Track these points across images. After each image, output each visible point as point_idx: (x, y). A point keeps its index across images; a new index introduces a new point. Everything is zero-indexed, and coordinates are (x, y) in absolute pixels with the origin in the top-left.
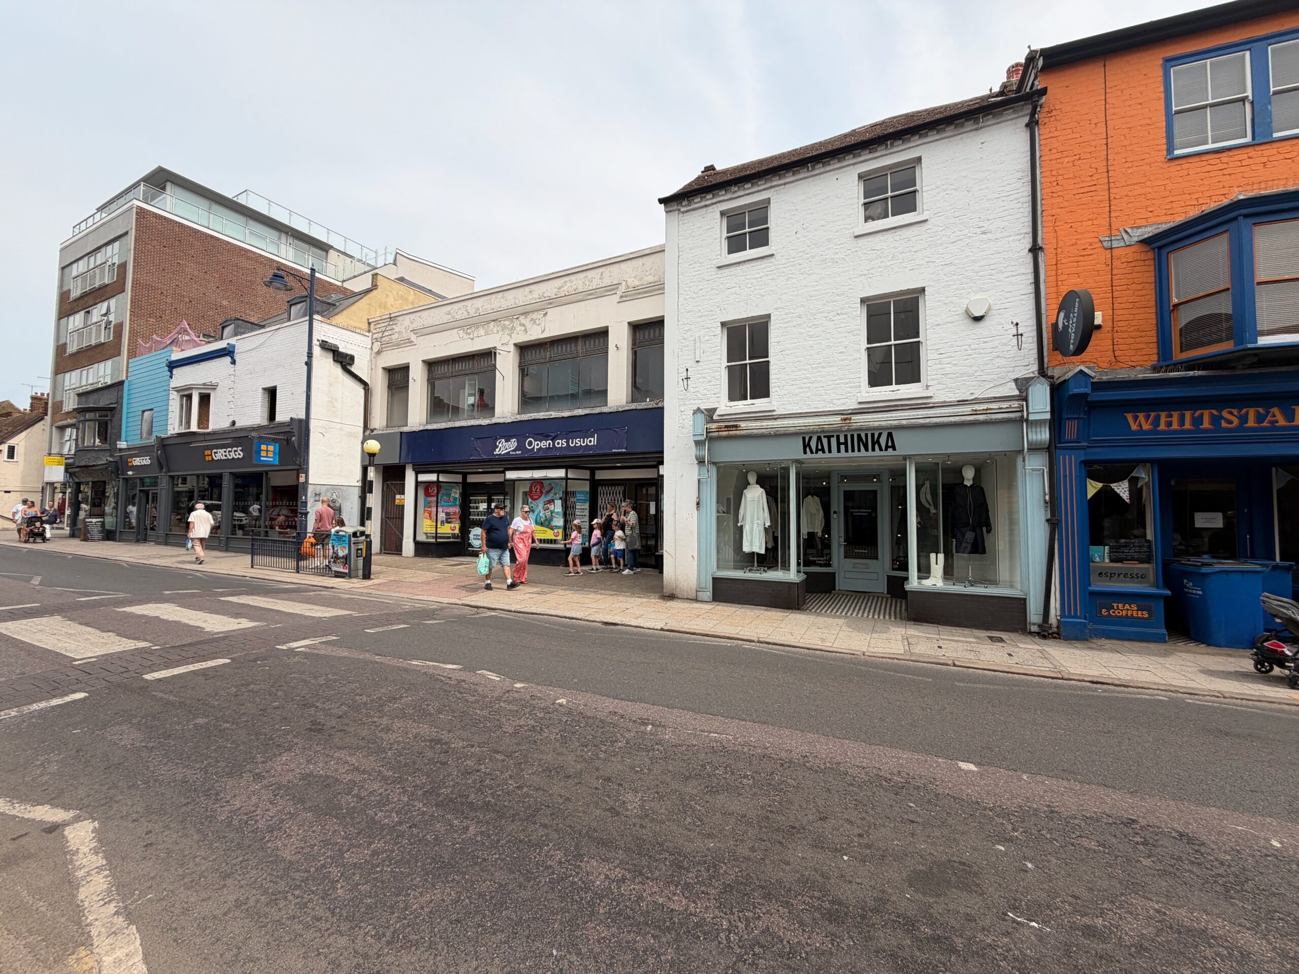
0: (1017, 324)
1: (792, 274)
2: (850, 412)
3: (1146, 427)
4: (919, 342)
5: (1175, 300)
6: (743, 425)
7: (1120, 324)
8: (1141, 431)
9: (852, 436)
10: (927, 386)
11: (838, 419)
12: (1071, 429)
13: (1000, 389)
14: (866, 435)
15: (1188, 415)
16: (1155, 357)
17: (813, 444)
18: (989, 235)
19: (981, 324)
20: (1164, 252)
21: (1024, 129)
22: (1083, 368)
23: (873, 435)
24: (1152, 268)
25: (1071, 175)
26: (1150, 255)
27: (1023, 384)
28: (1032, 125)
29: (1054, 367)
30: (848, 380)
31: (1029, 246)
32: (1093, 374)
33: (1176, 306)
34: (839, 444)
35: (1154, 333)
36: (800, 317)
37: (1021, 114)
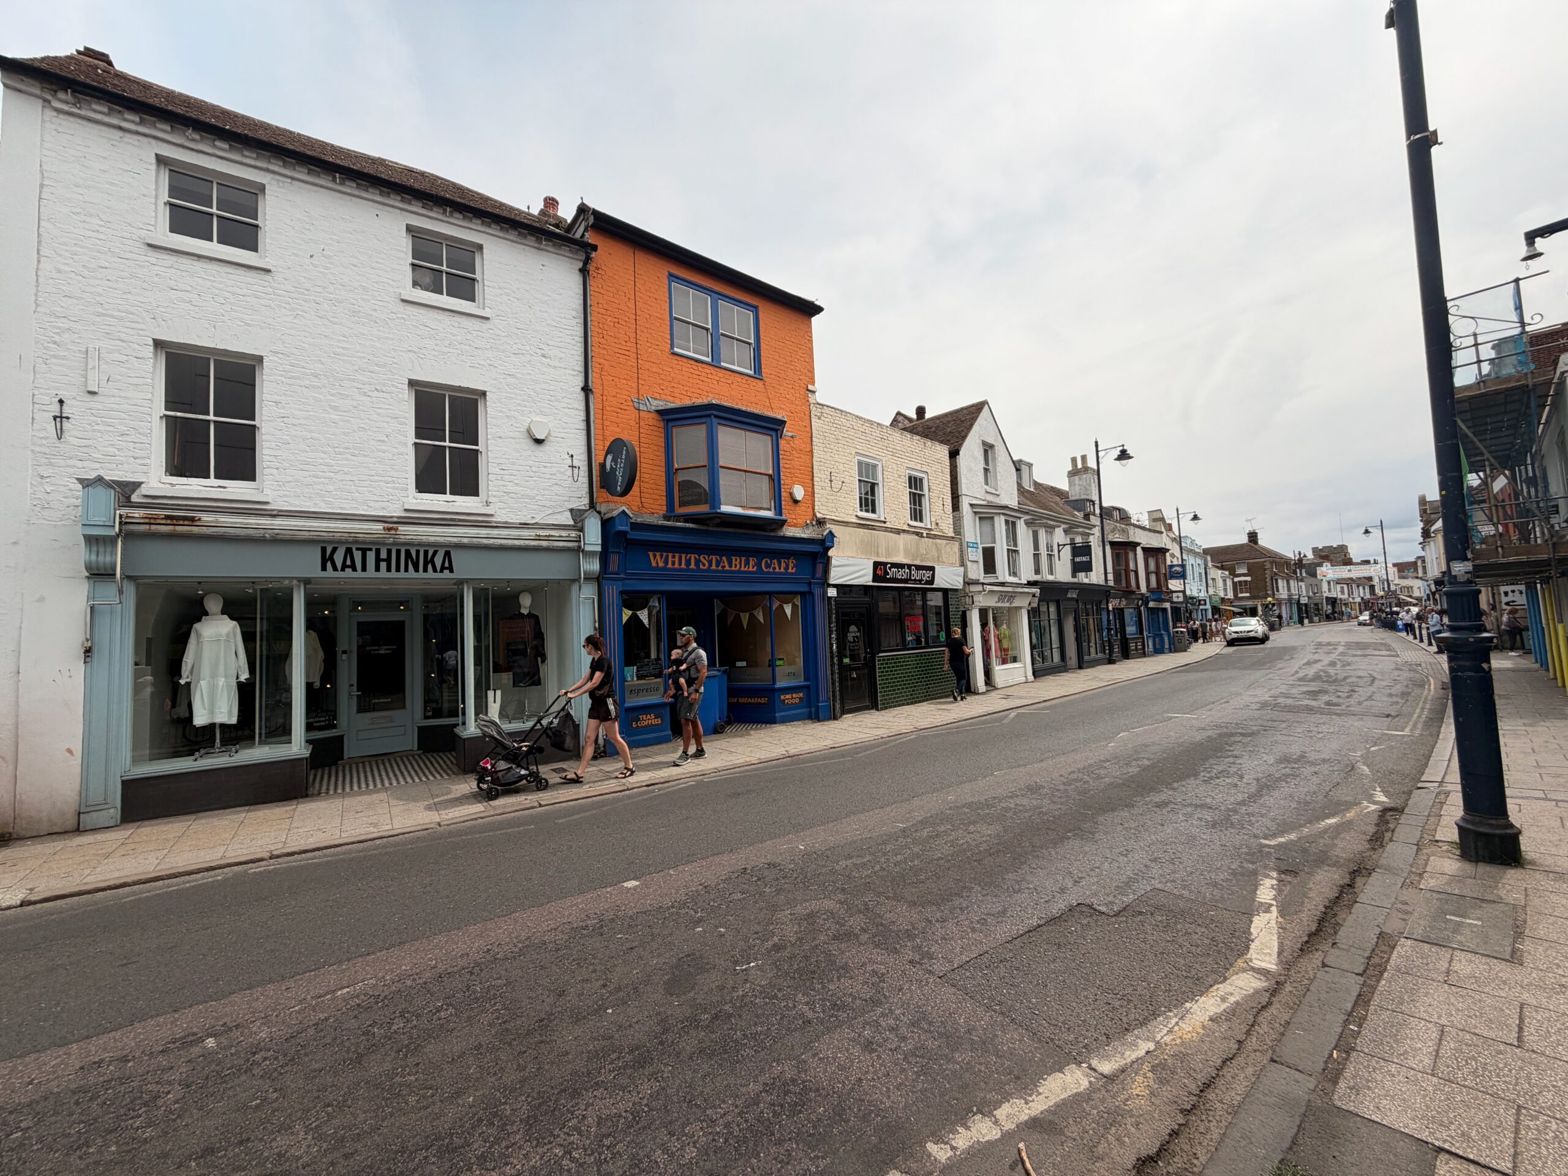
0: (572, 456)
1: (303, 311)
2: (396, 520)
3: (661, 564)
4: (477, 451)
5: (676, 466)
6: (207, 518)
7: (645, 475)
8: (657, 568)
9: (398, 552)
10: (488, 504)
11: (378, 527)
12: (614, 561)
13: (558, 516)
14: (418, 552)
15: (683, 556)
16: (665, 508)
17: (339, 558)
18: (549, 360)
19: (542, 448)
20: (671, 424)
21: (578, 272)
22: (624, 508)
23: (426, 552)
24: (663, 435)
25: (612, 334)
26: (662, 424)
27: (578, 515)
28: (584, 271)
29: (601, 503)
30: (390, 479)
31: (582, 384)
32: (631, 516)
33: (677, 470)
34: (378, 560)
35: (664, 488)
36: (316, 376)
37: (575, 257)
